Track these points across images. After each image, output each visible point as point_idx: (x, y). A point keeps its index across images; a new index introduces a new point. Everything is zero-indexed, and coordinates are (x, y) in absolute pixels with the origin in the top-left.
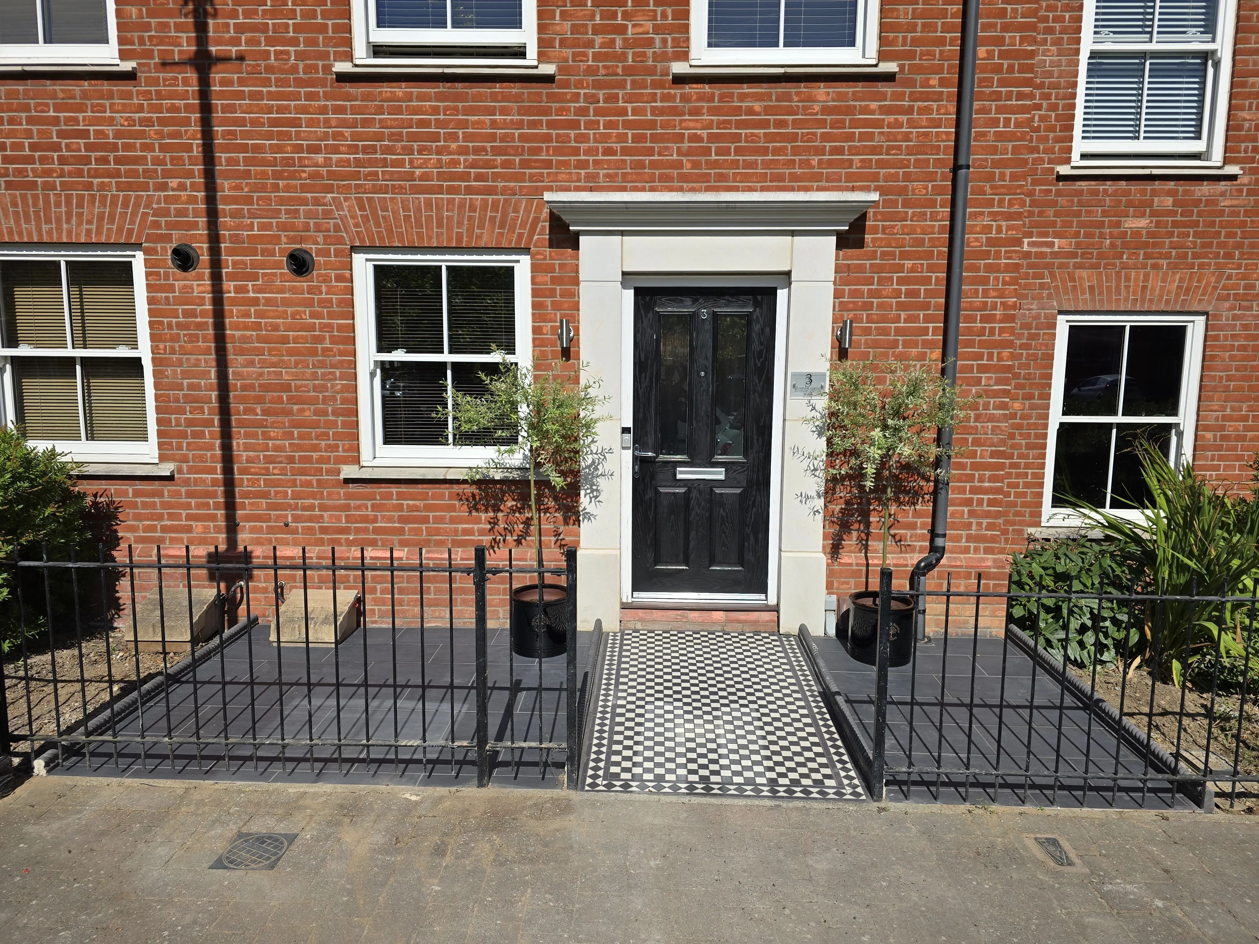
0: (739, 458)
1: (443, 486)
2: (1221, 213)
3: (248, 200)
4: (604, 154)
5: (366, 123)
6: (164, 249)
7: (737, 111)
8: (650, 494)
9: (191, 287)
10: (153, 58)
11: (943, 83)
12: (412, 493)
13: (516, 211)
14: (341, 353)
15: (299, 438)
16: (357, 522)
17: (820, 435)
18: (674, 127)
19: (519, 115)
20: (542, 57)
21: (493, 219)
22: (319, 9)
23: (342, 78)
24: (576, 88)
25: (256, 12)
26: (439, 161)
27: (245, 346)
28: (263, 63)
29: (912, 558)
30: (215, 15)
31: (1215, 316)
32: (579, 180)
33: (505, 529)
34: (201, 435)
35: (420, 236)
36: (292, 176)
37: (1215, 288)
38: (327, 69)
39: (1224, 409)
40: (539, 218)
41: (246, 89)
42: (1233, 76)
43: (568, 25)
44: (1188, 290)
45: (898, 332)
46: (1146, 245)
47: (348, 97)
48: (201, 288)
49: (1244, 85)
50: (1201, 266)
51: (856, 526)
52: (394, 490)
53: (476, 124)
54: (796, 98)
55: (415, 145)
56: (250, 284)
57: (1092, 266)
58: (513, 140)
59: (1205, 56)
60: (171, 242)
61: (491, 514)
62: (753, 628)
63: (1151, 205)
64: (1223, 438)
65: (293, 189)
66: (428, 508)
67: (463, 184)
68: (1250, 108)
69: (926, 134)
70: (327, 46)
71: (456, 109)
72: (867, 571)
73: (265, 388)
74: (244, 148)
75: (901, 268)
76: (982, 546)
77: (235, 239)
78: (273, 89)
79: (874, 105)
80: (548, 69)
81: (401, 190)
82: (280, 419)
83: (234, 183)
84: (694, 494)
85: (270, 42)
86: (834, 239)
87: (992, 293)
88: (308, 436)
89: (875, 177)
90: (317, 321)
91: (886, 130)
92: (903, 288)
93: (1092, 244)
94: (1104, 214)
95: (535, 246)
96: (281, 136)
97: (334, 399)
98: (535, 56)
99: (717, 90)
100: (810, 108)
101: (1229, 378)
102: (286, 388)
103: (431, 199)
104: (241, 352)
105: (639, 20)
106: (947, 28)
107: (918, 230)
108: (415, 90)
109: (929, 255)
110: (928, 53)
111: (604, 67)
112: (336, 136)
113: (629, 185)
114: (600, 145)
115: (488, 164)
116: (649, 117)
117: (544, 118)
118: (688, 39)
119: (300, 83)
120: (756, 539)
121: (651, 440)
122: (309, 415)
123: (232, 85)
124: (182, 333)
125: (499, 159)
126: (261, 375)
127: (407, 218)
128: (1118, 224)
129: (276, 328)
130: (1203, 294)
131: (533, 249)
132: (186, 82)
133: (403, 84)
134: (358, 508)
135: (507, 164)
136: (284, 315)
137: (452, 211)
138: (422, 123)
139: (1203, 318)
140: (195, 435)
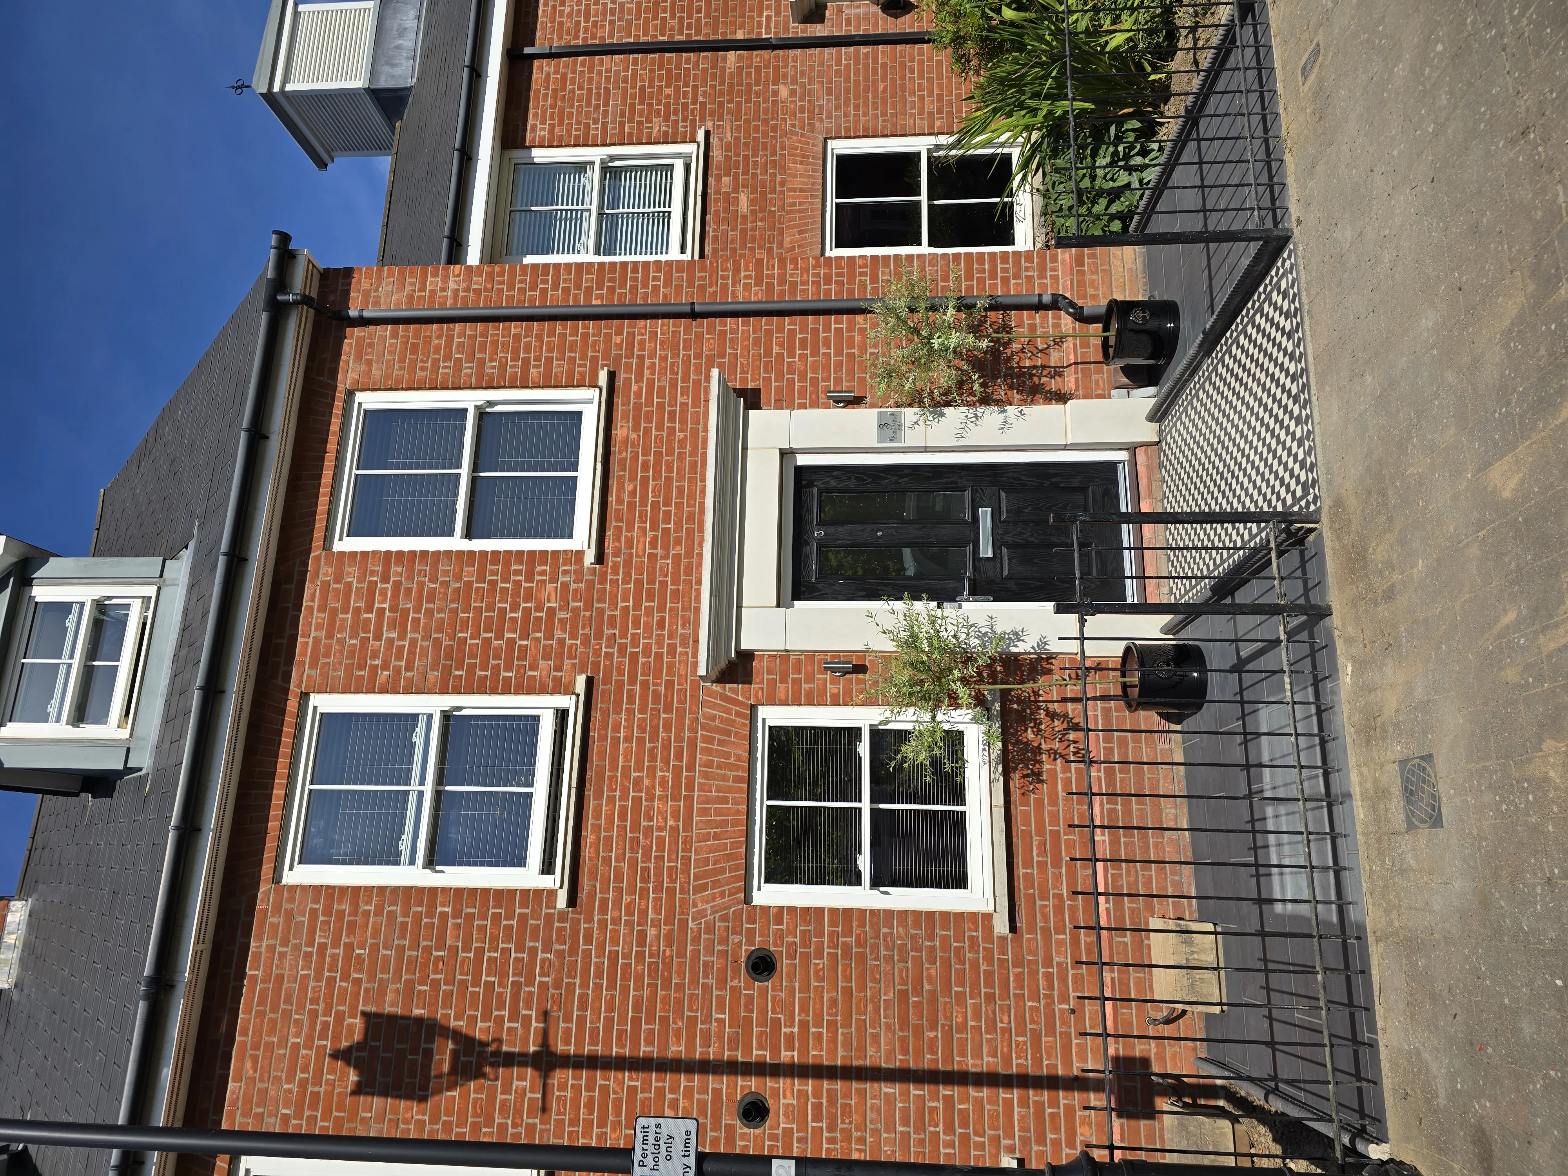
0: (968, 494)
1: (1013, 812)
2: (737, 139)
3: (692, 1022)
4: (663, 629)
5: (619, 878)
6: (743, 1136)
7: (631, 505)
8: (1011, 585)
9: (787, 1106)
10: (535, 1125)
11: (619, 333)
12: (1024, 851)
13: (713, 718)
14: (862, 925)
15: (963, 985)
16: (1064, 920)
17: (942, 415)
18: (642, 562)
19: (621, 713)
20: (569, 690)
21: (721, 743)
22: (504, 923)
23: (572, 901)
24: (600, 656)
25: (500, 995)
26: (660, 799)
27: (855, 1044)
28: (551, 991)
29: (1066, 325)
30: (499, 1041)
31: (827, 133)
32: (687, 653)
33: (1061, 741)
34: (964, 1113)
35: (735, 823)
36: (668, 966)
37: (803, 135)
38: (562, 916)
39: (912, 115)
40: (721, 694)
41: (575, 1013)
42: (623, 144)
43: (542, 664)
44: (804, 156)
45: (839, 353)
46: (763, 194)
47: (592, 895)
48: (788, 1094)
49: (631, 135)
50: (783, 148)
51: (1036, 379)
52: (1020, 871)
53: (627, 759)
54: (624, 454)
55: (643, 824)
56: (783, 1030)
57: (781, 233)
58: (644, 719)
59: (605, 169)
60: (735, 1126)
61: (1044, 757)
62: (1156, 471)
63: (728, 193)
64: (940, 111)
65: (682, 965)
66: (1041, 831)
67: (685, 773)
68: (651, 128)
69: (662, 342)
70: (540, 915)
71: (611, 778)
72: (1082, 363)
73: (904, 1023)
74: (636, 1021)
75: (780, 356)
76: (1049, 265)
77: (733, 1043)
78: (578, 981)
79: (634, 387)
80: (580, 683)
81: (687, 841)
82: (940, 1008)
83: (672, 1039)
84: (1008, 538)
85: (530, 982)
86: (751, 412)
87: (805, 277)
88: (961, 973)
89: (697, 383)
90: (826, 950)
91: (656, 376)
92: (798, 352)
93: (761, 236)
94: (734, 229)
95: (749, 699)
96: (625, 977)
97: (914, 937)
98: (567, 697)
99: (612, 524)
100: (633, 442)
101: (884, 114)
102: (903, 996)
103: (698, 809)
104: (862, 1049)
105: (544, 596)
106: (574, 333)
107: (746, 343)
108: (590, 821)
109: (769, 333)
110: (594, 346)
111: (583, 628)
112: (630, 913)
113: (693, 604)
114: (655, 633)
115: (667, 747)
116: (632, 586)
117: (626, 687)
118: (565, 551)
119: (573, 951)
120: (1055, 475)
121: (952, 584)
122: (935, 970)
123: (570, 1029)
124: (840, 1126)
125: (662, 735)
126: (888, 1027)
127: (717, 837)
128: (744, 217)
129: (834, 1002)
130: (808, 144)
131: (752, 702)
132: (563, 1087)
133: (583, 833)
134: (1046, 918)
135: (667, 728)
136: (819, 991)
137: (711, 786)
138: (623, 817)
139: (829, 142)
140: (965, 1124)
